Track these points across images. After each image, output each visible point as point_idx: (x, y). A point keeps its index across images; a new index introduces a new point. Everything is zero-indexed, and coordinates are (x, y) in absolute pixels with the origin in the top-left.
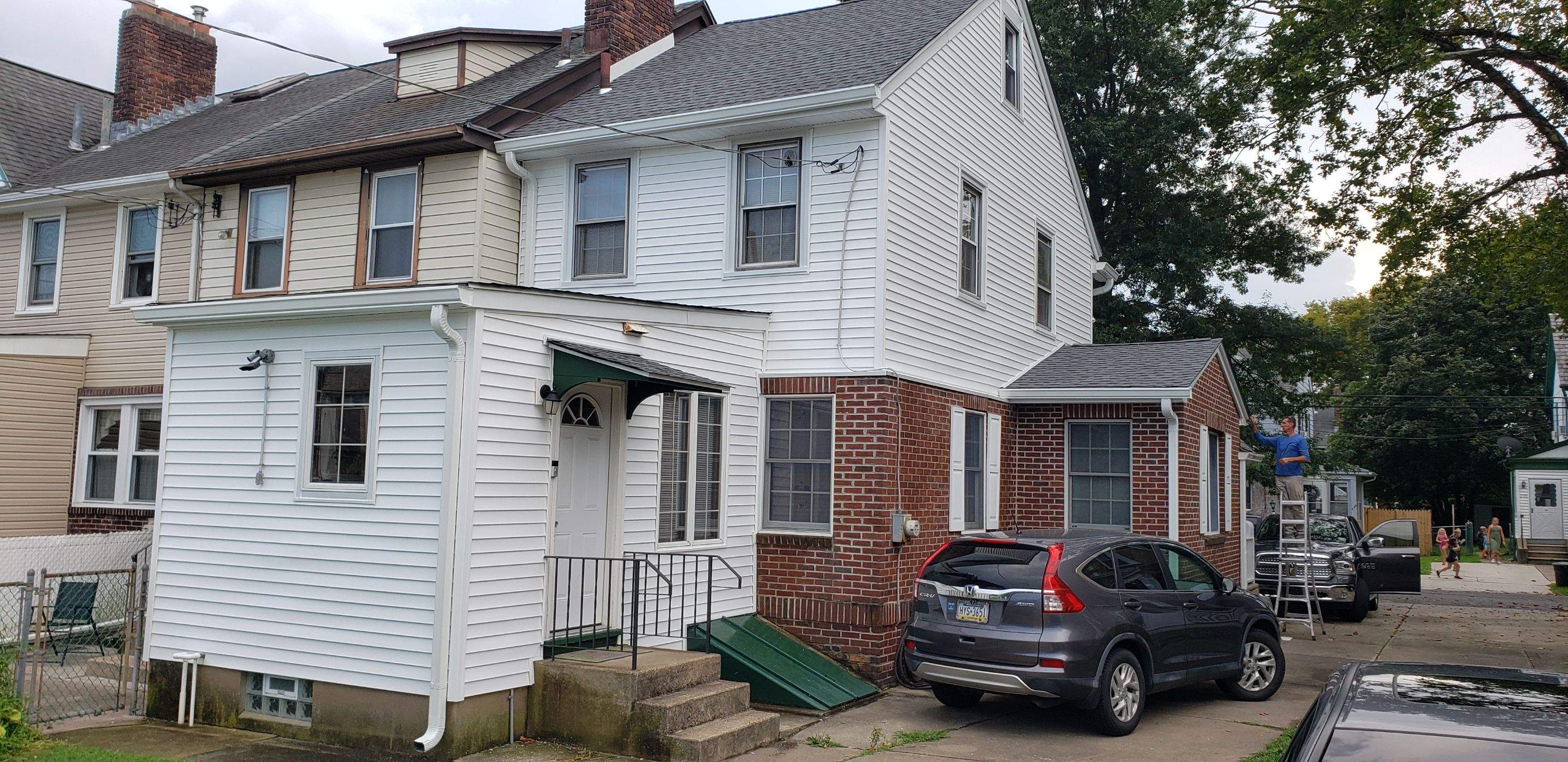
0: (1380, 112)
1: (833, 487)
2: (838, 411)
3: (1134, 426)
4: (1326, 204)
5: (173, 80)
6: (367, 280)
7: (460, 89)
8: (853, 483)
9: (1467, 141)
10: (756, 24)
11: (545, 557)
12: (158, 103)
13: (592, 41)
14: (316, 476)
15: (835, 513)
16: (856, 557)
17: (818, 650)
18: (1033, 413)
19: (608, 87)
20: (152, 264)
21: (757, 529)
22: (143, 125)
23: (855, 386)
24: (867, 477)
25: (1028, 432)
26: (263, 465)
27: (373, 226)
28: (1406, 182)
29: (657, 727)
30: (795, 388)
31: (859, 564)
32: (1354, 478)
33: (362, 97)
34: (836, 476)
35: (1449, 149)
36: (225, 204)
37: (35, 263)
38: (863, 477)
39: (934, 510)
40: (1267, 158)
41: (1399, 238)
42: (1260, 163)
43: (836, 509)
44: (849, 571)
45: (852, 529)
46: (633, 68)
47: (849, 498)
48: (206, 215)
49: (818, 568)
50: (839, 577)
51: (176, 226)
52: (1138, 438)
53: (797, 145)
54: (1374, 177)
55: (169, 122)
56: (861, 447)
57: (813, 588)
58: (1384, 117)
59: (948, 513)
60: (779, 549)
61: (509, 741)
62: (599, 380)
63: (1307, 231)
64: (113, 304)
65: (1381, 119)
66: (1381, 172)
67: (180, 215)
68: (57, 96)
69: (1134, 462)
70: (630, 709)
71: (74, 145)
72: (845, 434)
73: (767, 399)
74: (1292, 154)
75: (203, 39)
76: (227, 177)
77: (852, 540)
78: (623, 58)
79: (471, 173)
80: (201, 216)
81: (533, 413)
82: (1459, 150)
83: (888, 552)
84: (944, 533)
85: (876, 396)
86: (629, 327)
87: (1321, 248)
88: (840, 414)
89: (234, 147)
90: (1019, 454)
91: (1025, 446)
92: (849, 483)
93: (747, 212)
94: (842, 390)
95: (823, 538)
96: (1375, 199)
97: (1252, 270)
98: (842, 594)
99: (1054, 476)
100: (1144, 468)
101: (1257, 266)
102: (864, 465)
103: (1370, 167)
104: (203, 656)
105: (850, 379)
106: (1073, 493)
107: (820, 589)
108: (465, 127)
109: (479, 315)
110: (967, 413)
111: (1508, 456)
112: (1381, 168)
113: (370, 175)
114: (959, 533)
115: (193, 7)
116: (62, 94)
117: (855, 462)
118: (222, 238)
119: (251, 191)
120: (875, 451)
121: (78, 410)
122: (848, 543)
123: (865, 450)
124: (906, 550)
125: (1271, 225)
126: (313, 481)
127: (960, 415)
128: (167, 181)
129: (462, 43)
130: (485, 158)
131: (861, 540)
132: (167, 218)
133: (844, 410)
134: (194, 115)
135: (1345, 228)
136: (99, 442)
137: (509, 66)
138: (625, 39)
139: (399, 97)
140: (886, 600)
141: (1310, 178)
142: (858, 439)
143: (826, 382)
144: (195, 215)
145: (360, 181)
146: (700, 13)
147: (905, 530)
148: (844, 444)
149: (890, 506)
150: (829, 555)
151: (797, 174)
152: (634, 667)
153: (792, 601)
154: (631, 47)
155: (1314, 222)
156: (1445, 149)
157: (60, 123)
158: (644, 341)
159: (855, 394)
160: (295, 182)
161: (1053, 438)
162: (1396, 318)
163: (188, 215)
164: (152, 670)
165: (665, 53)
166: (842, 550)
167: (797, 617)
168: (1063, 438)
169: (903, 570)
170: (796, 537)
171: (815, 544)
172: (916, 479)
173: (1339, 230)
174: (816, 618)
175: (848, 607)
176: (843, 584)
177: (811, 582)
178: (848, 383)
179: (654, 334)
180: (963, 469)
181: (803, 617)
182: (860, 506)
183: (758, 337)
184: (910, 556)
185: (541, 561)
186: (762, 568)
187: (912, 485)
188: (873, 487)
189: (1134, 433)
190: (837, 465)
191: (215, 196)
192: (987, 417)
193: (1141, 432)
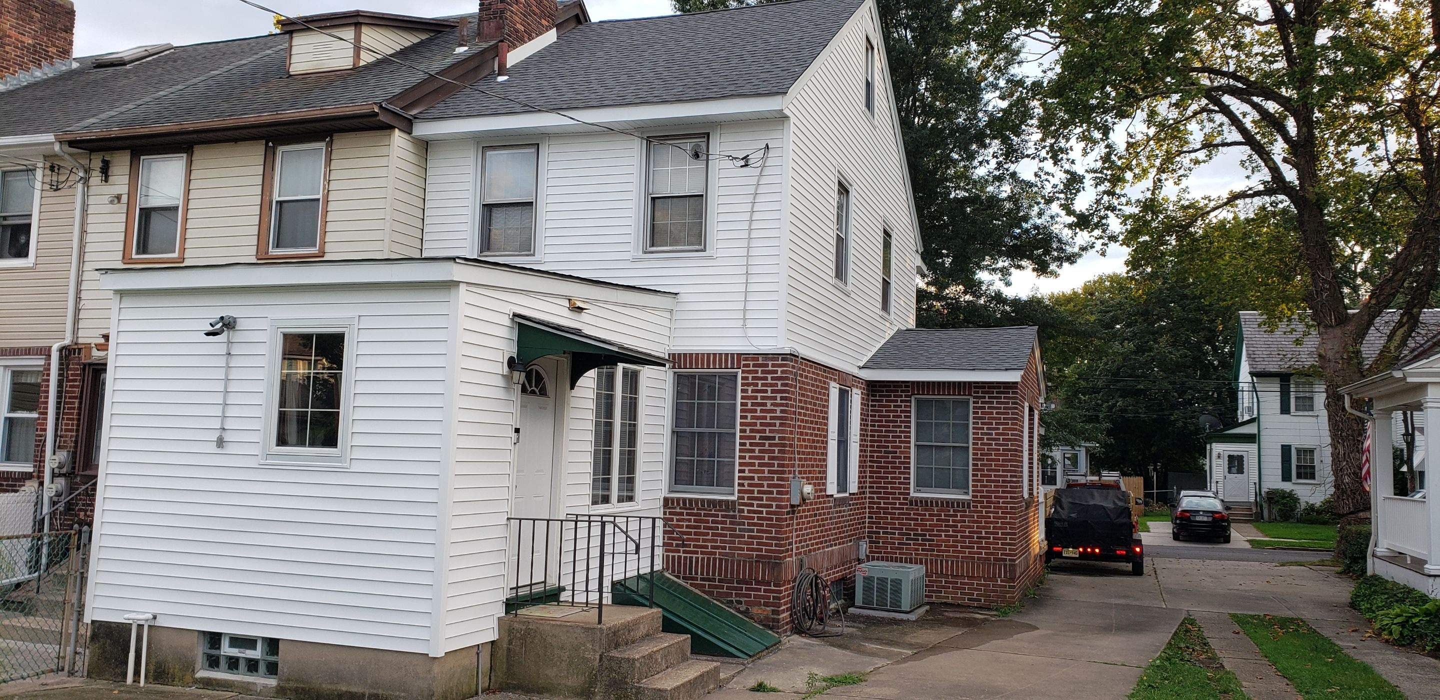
0: (1129, 134)
1: (737, 454)
2: (743, 385)
3: (974, 403)
4: (1084, 210)
5: (30, 42)
6: (270, 250)
7: (355, 68)
8: (757, 451)
9: (1197, 162)
10: (632, 24)
11: (508, 519)
12: (14, 63)
13: (486, 30)
14: (282, 441)
15: (740, 478)
16: (759, 519)
17: (722, 603)
18: (884, 389)
19: (506, 75)
20: (29, 225)
21: (665, 493)
23: (760, 362)
24: (770, 445)
25: (879, 406)
26: (224, 429)
27: (276, 197)
28: (1148, 195)
29: (626, 677)
30: (703, 364)
31: (762, 525)
32: (1084, 449)
33: (246, 71)
34: (741, 444)
35: (1183, 169)
36: (114, 170)
38: (767, 445)
39: (820, 475)
40: (1046, 169)
41: (1139, 242)
43: (740, 475)
44: (753, 531)
45: (756, 493)
46: (523, 58)
47: (753, 464)
49: (722, 529)
50: (744, 537)
51: (57, 189)
52: (978, 413)
53: (705, 139)
54: (1122, 190)
55: (25, 84)
57: (717, 548)
59: (826, 478)
60: (685, 511)
61: (477, 694)
62: (564, 352)
63: (1066, 233)
66: (1127, 185)
67: (63, 178)
69: (974, 433)
70: (598, 660)
72: (749, 407)
73: (675, 373)
74: (1067, 166)
75: (61, 3)
76: (112, 144)
77: (755, 502)
78: (515, 48)
79: (383, 151)
81: (500, 382)
82: (1190, 170)
83: (788, 513)
84: (823, 497)
85: (779, 372)
86: (575, 304)
87: (1076, 250)
88: (745, 387)
89: (122, 113)
90: (871, 426)
91: (877, 418)
92: (753, 451)
94: (748, 366)
95: (728, 501)
96: (1123, 208)
97: (1019, 267)
98: (745, 552)
99: (903, 445)
100: (982, 439)
101: (1024, 263)
102: (768, 434)
104: (155, 618)
105: (755, 356)
106: (919, 461)
107: (724, 548)
108: (381, 107)
109: (462, 287)
110: (840, 389)
111: (1208, 431)
112: (1128, 181)
113: (276, 147)
114: (832, 496)
117: (758, 431)
118: (112, 202)
119: (142, 158)
120: (778, 422)
122: (752, 505)
123: (768, 421)
124: (800, 512)
125: (1036, 227)
126: (278, 445)
127: (835, 390)
128: (52, 143)
129: (358, 25)
130: (398, 138)
131: (765, 502)
132: (48, 180)
133: (748, 385)
134: (52, 78)
135: (1097, 232)
137: (398, 50)
138: (517, 31)
139: (291, 73)
140: (785, 557)
141: (1083, 188)
142: (762, 411)
143: (733, 359)
144: (80, 178)
145: (263, 153)
146: (577, 11)
147: (802, 493)
148: (749, 415)
149: (790, 472)
150: (734, 517)
151: (704, 166)
152: (600, 622)
153: (697, 558)
154: (521, 39)
155: (1070, 226)
156: (1180, 168)
158: (584, 317)
159: (760, 369)
160: (192, 151)
161: (902, 412)
162: (1111, 311)
163: (72, 178)
164: (93, 631)
165: (550, 46)
166: (746, 512)
167: (702, 574)
168: (910, 412)
169: (796, 530)
170: (703, 500)
171: (721, 506)
172: (806, 447)
173: (1092, 234)
174: (720, 575)
175: (751, 563)
176: (746, 543)
177: (716, 541)
178: (753, 359)
179: (593, 310)
180: (836, 438)
181: (708, 573)
182: (763, 472)
183: (668, 315)
184: (801, 517)
185: (505, 522)
186: (667, 529)
187: (803, 453)
188: (776, 454)
189: (974, 408)
190: (742, 434)
191: (103, 161)
192: (851, 391)
193: (980, 408)
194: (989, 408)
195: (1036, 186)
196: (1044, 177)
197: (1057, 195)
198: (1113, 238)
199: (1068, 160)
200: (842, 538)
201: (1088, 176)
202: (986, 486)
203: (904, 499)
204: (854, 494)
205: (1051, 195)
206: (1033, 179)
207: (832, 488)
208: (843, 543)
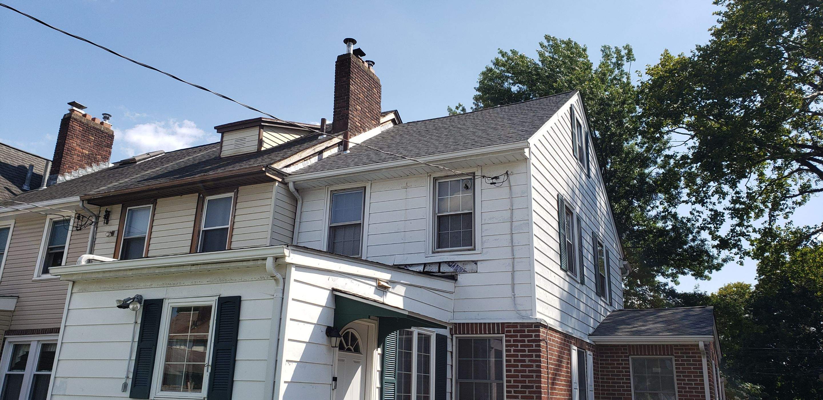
0: (747, 187)
2: (507, 346)
3: (676, 360)
4: (724, 237)
5: (87, 152)
7: (258, 152)
8: (520, 398)
9: (797, 204)
12: (77, 165)
13: (338, 126)
18: (609, 352)
19: (348, 150)
20: (63, 252)
22: (67, 176)
23: (519, 329)
25: (606, 364)
26: (128, 378)
27: (203, 228)
28: (767, 225)
34: (508, 392)
35: (788, 208)
36: (112, 217)
42: (693, 212)
46: (360, 143)
48: (99, 223)
51: (80, 229)
52: (679, 368)
53: (472, 177)
54: (748, 222)
56: (525, 371)
58: (750, 190)
63: (713, 252)
64: (35, 278)
65: (748, 191)
66: (752, 220)
67: (83, 223)
68: (19, 160)
69: (678, 384)
71: (25, 187)
72: (512, 363)
73: (457, 338)
75: (106, 131)
76: (115, 199)
78: (355, 136)
79: (268, 195)
80: (97, 223)
82: (794, 208)
86: (380, 283)
87: (720, 261)
88: (509, 348)
89: (121, 183)
90: (601, 378)
92: (517, 397)
93: (439, 218)
94: (510, 331)
96: (751, 234)
99: (626, 393)
100: (685, 388)
102: (527, 384)
105: (515, 325)
108: (266, 167)
109: (295, 270)
110: (578, 351)
112: (751, 217)
113: (204, 198)
115: (103, 114)
116: (23, 159)
117: (520, 382)
118: (108, 236)
119: (128, 208)
120: (534, 374)
121: (3, 344)
125: (691, 247)
127: (575, 351)
128: (78, 202)
129: (260, 127)
130: (277, 187)
132: (75, 225)
133: (511, 346)
134: (97, 172)
135: (735, 250)
136: (13, 366)
137: (286, 142)
138: (356, 126)
139: (222, 157)
142: (522, 366)
143: (498, 327)
144: (93, 222)
145: (197, 201)
146: (393, 117)
148: (513, 369)
151: (472, 194)
154: (358, 131)
156: (786, 208)
157: (18, 175)
158: (388, 294)
159: (519, 334)
160: (156, 203)
161: (623, 368)
163: (89, 222)
165: (376, 136)
168: (629, 368)
173: (732, 251)
178: (513, 327)
180: (578, 387)
189: (676, 364)
190: (508, 384)
191: (106, 211)
192: (586, 353)
193: (681, 365)
194: (687, 364)
196: (696, 214)
198: (747, 254)
199: (711, 203)
201: (727, 212)
205: (702, 225)
206: (690, 216)
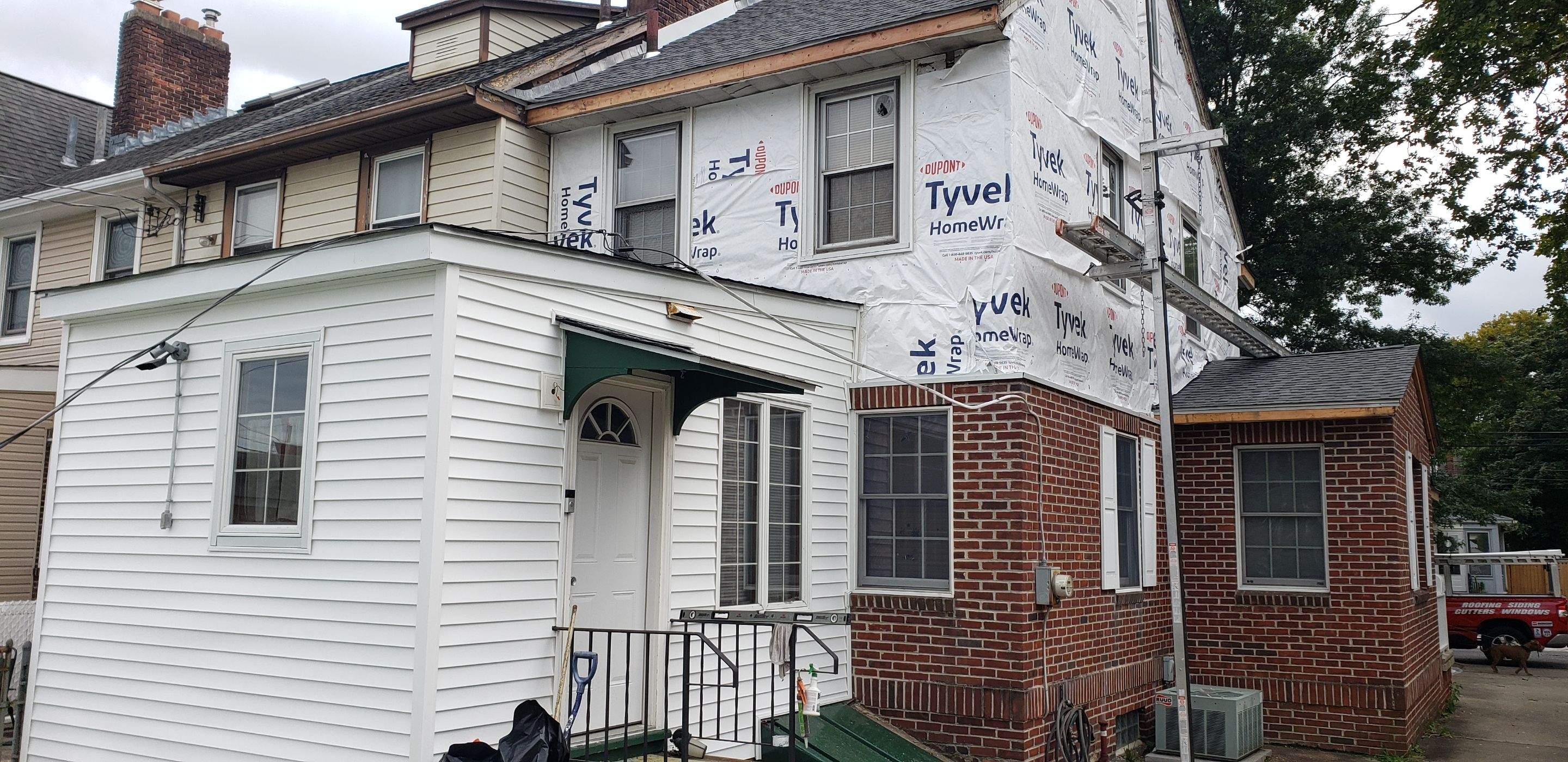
1: (952, 530)
2: (955, 428)
3: (1327, 452)
4: (1478, 211)
7: (482, 64)
8: (980, 525)
11: (555, 629)
12: (161, 113)
13: (637, 2)
14: (237, 515)
15: (956, 565)
16: (987, 625)
17: (938, 751)
18: (1192, 439)
19: (658, 50)
21: (852, 588)
22: (144, 138)
23: (980, 394)
24: (999, 516)
25: (1186, 463)
26: (171, 501)
27: (372, 220)
30: (897, 401)
31: (992, 636)
32: (1496, 527)
34: (957, 515)
36: (209, 206)
37: (10, 288)
39: (1084, 561)
40: (1420, 155)
42: (1411, 161)
43: (957, 560)
44: (978, 644)
45: (981, 587)
46: (687, 35)
47: (975, 545)
48: (188, 220)
49: (935, 641)
50: (965, 652)
51: (156, 234)
52: (1333, 467)
53: (894, 88)
54: (1534, 180)
55: (174, 135)
56: (990, 475)
57: (928, 668)
59: (1100, 566)
60: (881, 615)
62: (630, 372)
63: (1454, 244)
65: (1540, 114)
67: (160, 222)
68: (53, 110)
69: (1329, 498)
71: (67, 161)
72: (966, 460)
73: (860, 416)
74: (1449, 146)
75: (213, 45)
76: (209, 173)
77: (981, 602)
78: (674, 22)
79: (486, 148)
80: (183, 221)
83: (1032, 617)
84: (1096, 593)
85: (1008, 408)
86: (675, 309)
87: (1469, 265)
88: (959, 432)
91: (1183, 480)
92: (975, 525)
93: (828, 179)
94: (961, 400)
95: (940, 599)
96: (1538, 204)
97: (1390, 292)
98: (969, 676)
99: (1223, 517)
100: (1342, 505)
101: (1396, 287)
102: (995, 500)
103: (1528, 170)
105: (972, 386)
106: (1247, 539)
107: (938, 669)
108: (477, 89)
109: (453, 272)
110: (1118, 436)
112: (1542, 170)
113: (369, 162)
114: (1113, 591)
115: (204, 11)
116: (60, 108)
117: (981, 496)
118: (204, 245)
119: (238, 189)
120: (1009, 481)
122: (976, 605)
123: (995, 480)
124: (1053, 615)
125: (1409, 238)
126: (234, 522)
127: (1111, 437)
128: (140, 181)
129: (485, 12)
130: (507, 131)
131: (994, 601)
132: (147, 226)
133: (964, 428)
134: (202, 128)
135: (1498, 240)
137: (541, 41)
139: (414, 79)
140: (1030, 684)
141: (1475, 174)
142: (985, 465)
143: (940, 391)
144: (176, 220)
145: (357, 167)
147: (1052, 587)
148: (966, 472)
149: (1032, 556)
150: (951, 623)
151: (894, 125)
153: (900, 684)
154: (685, 9)
155: (1459, 234)
157: (54, 138)
158: (694, 330)
159: (979, 404)
160: (286, 174)
161: (1219, 470)
163: (169, 220)
165: (726, 20)
166: (967, 616)
167: (908, 707)
168: (1232, 469)
169: (1049, 643)
170: (904, 598)
171: (931, 608)
172: (1061, 519)
173: (1493, 241)
174: (933, 709)
175: (978, 693)
176: (969, 662)
177: (926, 659)
178: (970, 390)
179: (706, 319)
180: (1115, 506)
181: (916, 707)
182: (990, 556)
183: (848, 335)
184: (1058, 623)
185: (550, 633)
186: (857, 640)
187: (1057, 528)
188: (1009, 529)
189: (1327, 460)
190: (957, 501)
191: (198, 197)
192: (1139, 441)
193: (1336, 460)
194: (1350, 459)
195: (1408, 177)
196: (1417, 165)
197: (1438, 187)
198: (1524, 245)
199: (1451, 139)
200: (1133, 652)
201: (1482, 158)
202: (1351, 574)
203: (1229, 594)
204: (1151, 588)
205: (1430, 187)
206: (1404, 170)
207: (1111, 579)
208: (1136, 659)
